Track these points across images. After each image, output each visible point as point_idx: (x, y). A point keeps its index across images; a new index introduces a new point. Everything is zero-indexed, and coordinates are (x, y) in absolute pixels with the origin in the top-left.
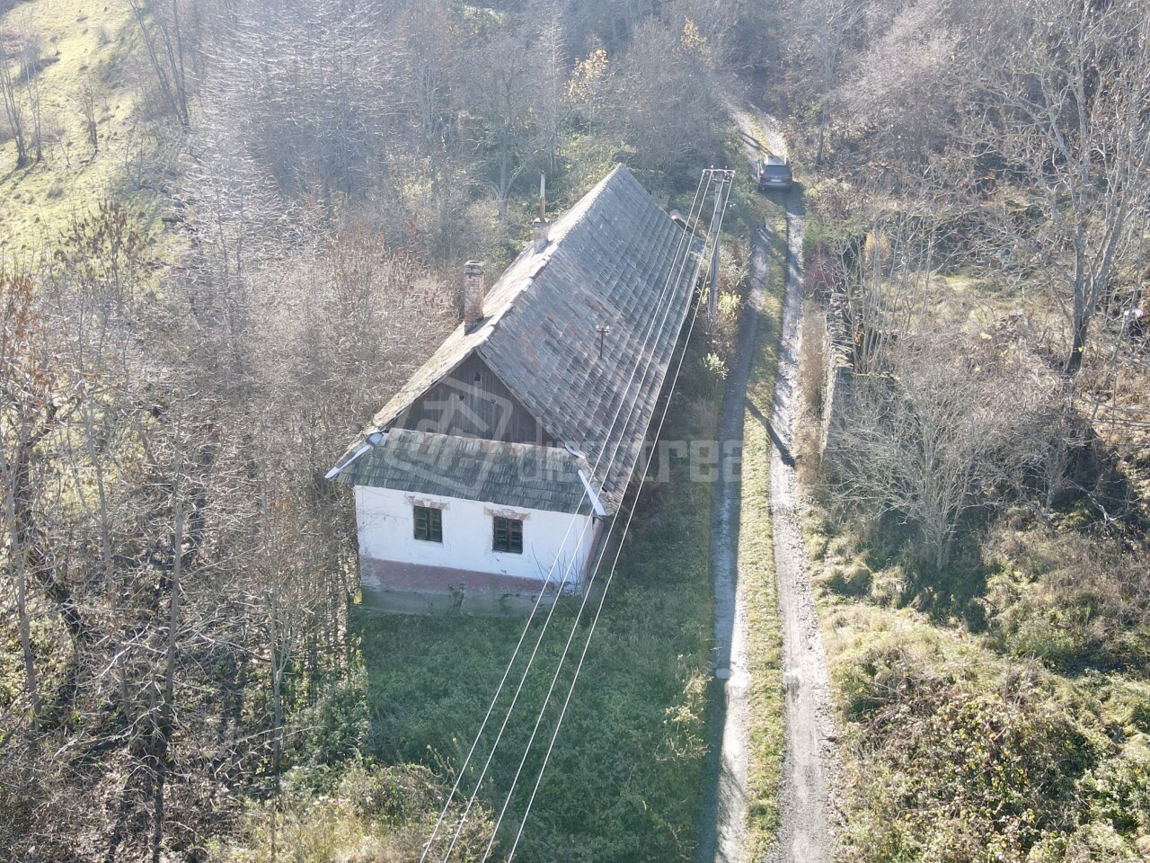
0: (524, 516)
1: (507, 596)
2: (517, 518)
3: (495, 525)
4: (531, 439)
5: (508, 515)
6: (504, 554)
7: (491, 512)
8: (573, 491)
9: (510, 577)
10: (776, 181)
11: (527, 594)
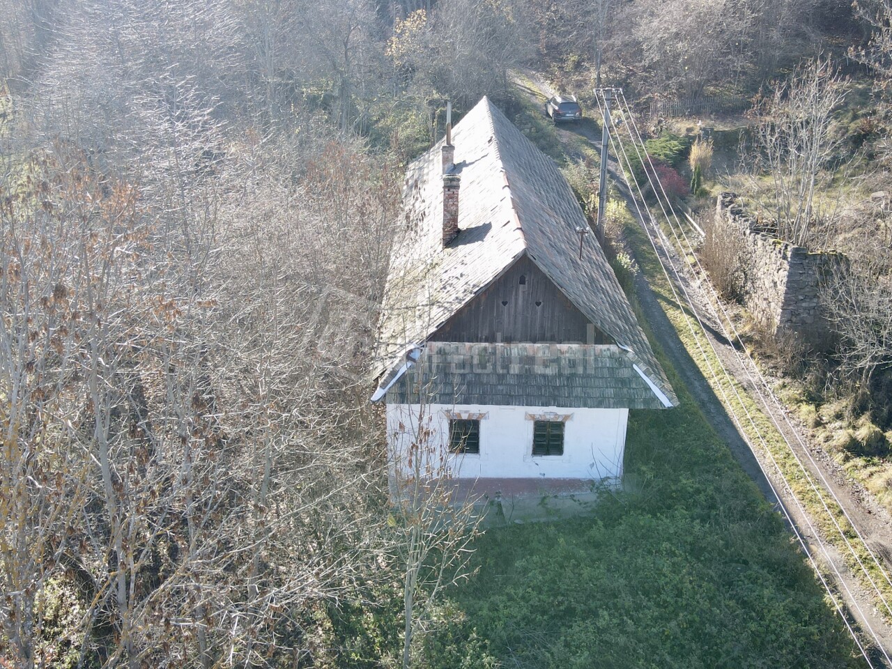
0: (567, 417)
1: (544, 498)
2: (560, 420)
3: (536, 430)
4: (582, 339)
5: (550, 418)
6: (544, 457)
7: (532, 417)
8: (634, 386)
9: (549, 480)
10: (570, 115)
11: (565, 494)
